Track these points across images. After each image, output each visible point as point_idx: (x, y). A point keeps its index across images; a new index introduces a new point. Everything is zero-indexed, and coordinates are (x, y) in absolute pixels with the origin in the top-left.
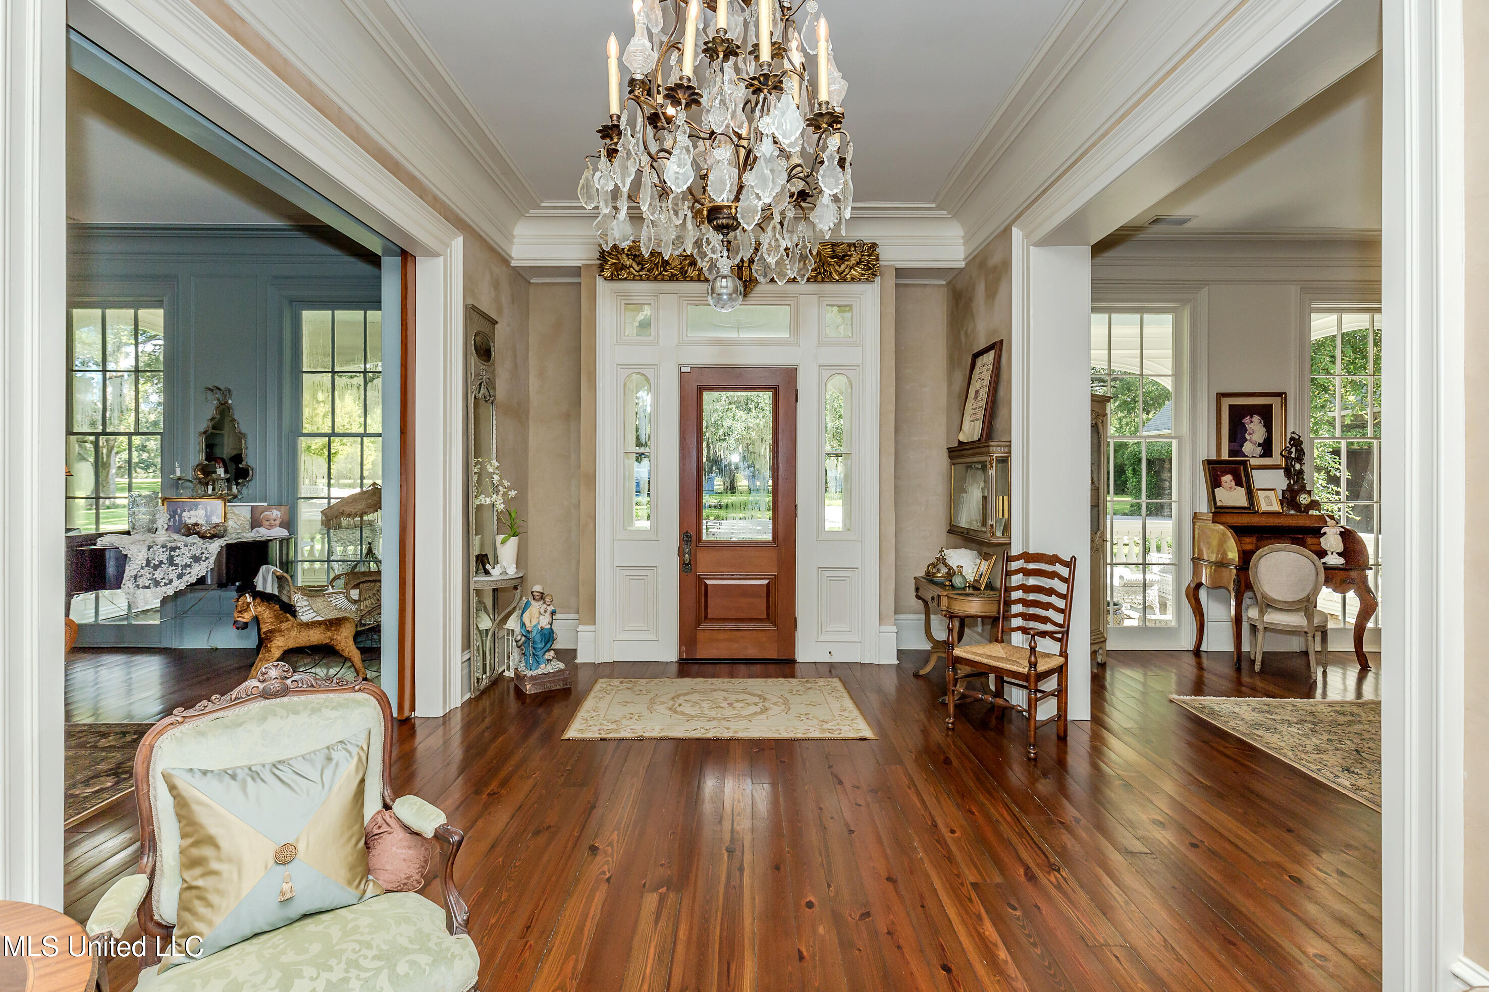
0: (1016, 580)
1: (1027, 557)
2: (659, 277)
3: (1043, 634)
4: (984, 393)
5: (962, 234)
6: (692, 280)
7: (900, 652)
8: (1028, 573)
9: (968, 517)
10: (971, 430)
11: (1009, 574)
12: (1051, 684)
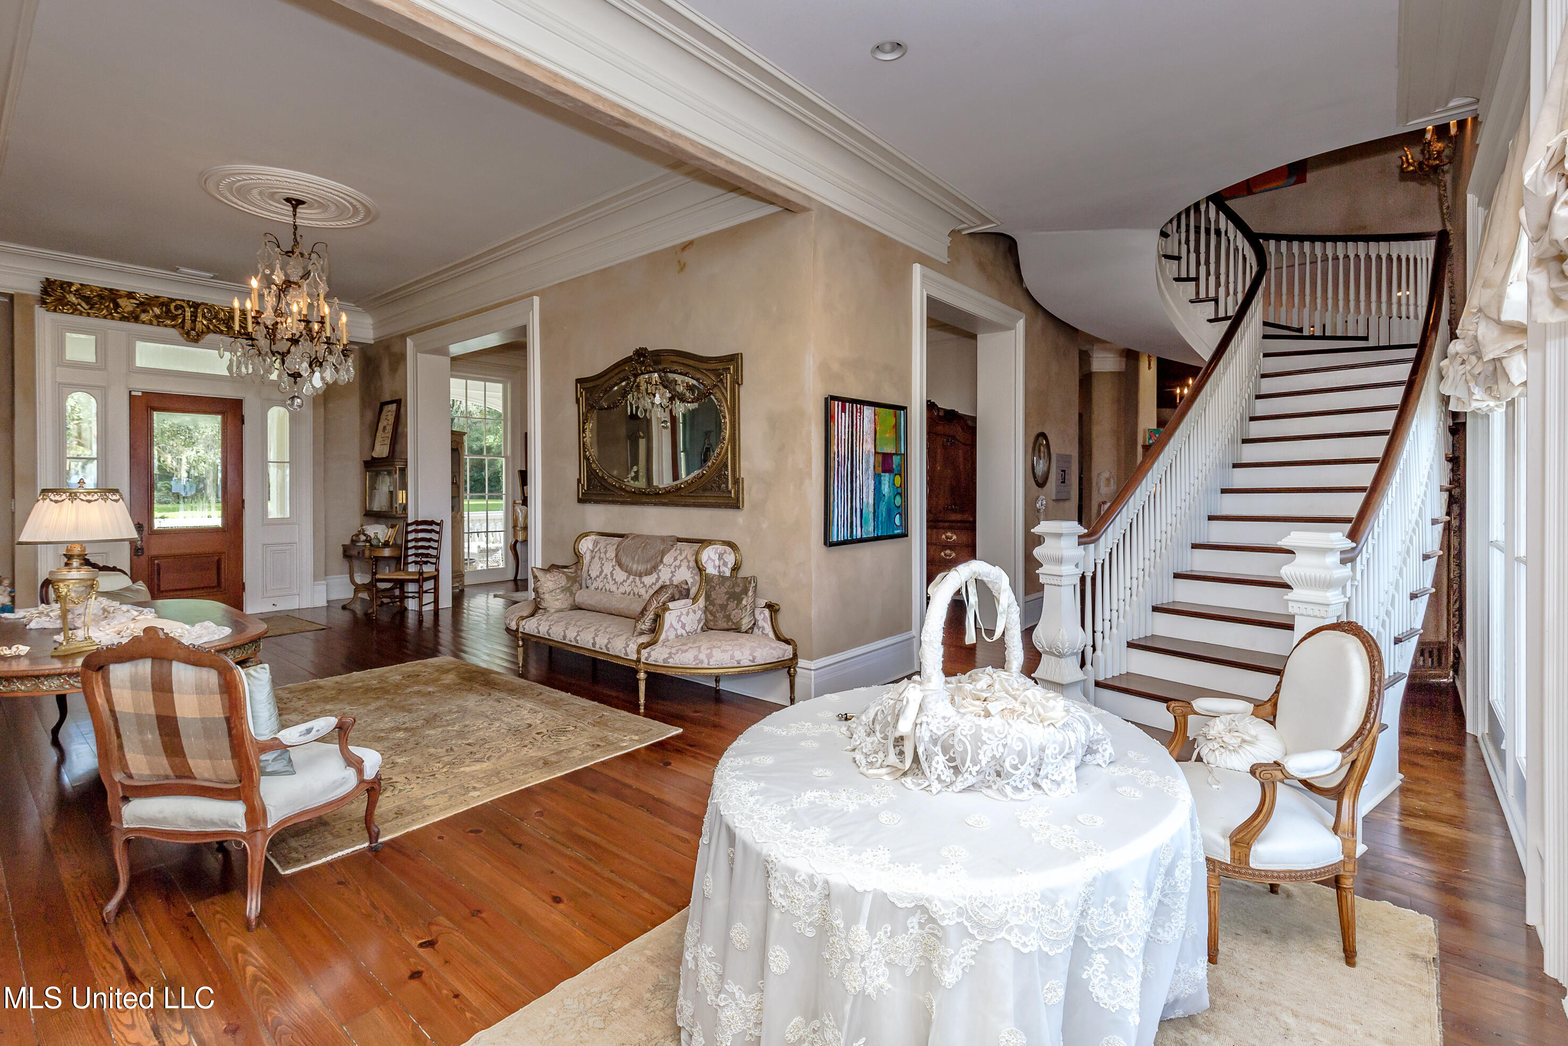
0: (410, 537)
1: (417, 523)
2: (109, 317)
3: (426, 563)
4: (389, 429)
5: (372, 322)
6: (143, 323)
7: (328, 602)
8: (417, 531)
9: (380, 503)
10: (381, 450)
11: (407, 533)
12: (429, 585)
